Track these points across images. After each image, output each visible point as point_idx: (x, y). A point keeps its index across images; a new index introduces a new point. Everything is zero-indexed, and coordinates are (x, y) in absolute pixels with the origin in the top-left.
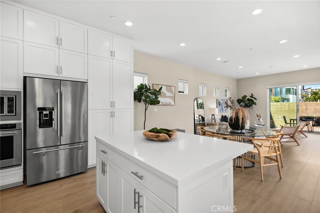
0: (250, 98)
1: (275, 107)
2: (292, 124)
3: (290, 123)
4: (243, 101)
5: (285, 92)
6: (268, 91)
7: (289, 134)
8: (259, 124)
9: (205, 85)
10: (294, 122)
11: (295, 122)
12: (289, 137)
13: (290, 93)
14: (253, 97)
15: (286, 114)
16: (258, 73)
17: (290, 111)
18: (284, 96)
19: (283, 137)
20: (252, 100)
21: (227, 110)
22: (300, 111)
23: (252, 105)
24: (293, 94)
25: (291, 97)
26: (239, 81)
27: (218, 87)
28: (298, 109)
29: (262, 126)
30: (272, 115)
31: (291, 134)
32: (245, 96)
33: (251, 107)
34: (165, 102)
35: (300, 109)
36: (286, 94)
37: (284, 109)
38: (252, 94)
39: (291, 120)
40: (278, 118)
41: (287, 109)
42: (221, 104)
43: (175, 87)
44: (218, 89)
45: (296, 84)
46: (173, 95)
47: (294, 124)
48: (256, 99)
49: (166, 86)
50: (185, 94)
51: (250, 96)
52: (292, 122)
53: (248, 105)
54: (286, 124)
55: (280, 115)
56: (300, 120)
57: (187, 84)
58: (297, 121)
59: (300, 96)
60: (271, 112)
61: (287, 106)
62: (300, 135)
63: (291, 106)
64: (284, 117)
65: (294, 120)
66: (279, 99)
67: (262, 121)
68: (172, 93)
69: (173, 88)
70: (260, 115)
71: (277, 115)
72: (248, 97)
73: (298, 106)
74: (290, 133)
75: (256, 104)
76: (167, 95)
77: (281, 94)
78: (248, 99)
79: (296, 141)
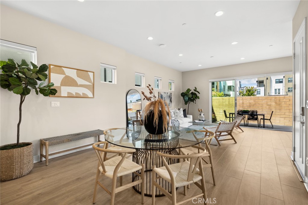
0: (194, 91)
1: (218, 101)
2: (231, 117)
3: (229, 117)
4: (187, 95)
5: (227, 89)
6: (210, 84)
7: (227, 131)
8: (200, 119)
9: (144, 75)
10: (232, 116)
11: (234, 116)
12: (227, 134)
13: (231, 90)
14: (197, 90)
15: (227, 108)
16: (201, 65)
17: (229, 105)
18: (227, 92)
19: (221, 134)
20: (195, 94)
21: (171, 105)
22: (238, 105)
23: (196, 99)
24: (233, 91)
25: (232, 93)
26: (184, 74)
27: (161, 79)
28: (236, 103)
29: (203, 122)
30: (214, 109)
31: (229, 131)
32: (189, 90)
33: (194, 101)
34: (76, 93)
35: (238, 103)
36: (228, 91)
37: (224, 104)
38: (195, 88)
39: (230, 114)
40: (220, 112)
41: (227, 103)
42: (163, 98)
43: (93, 72)
44: (161, 81)
45: (235, 78)
46: (91, 84)
47: (232, 117)
48: (199, 93)
49: (77, 70)
50: (114, 83)
51: (194, 90)
52: (231, 116)
53: (192, 99)
54: (226, 118)
55: (221, 109)
56: (237, 114)
57: (116, 71)
58: (235, 115)
59: (238, 93)
60: (213, 107)
61: (227, 101)
62: (237, 130)
63: (231, 101)
64: (225, 112)
65: (233, 114)
66: (223, 94)
67: (203, 116)
68: (90, 81)
69: (91, 74)
70: (201, 110)
71: (219, 109)
72: (192, 91)
73: (236, 100)
74: (227, 129)
75: (199, 98)
76: (79, 83)
77: (224, 90)
78: (192, 93)
79: (233, 139)
